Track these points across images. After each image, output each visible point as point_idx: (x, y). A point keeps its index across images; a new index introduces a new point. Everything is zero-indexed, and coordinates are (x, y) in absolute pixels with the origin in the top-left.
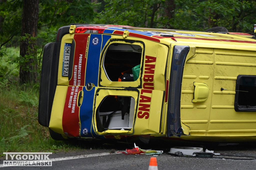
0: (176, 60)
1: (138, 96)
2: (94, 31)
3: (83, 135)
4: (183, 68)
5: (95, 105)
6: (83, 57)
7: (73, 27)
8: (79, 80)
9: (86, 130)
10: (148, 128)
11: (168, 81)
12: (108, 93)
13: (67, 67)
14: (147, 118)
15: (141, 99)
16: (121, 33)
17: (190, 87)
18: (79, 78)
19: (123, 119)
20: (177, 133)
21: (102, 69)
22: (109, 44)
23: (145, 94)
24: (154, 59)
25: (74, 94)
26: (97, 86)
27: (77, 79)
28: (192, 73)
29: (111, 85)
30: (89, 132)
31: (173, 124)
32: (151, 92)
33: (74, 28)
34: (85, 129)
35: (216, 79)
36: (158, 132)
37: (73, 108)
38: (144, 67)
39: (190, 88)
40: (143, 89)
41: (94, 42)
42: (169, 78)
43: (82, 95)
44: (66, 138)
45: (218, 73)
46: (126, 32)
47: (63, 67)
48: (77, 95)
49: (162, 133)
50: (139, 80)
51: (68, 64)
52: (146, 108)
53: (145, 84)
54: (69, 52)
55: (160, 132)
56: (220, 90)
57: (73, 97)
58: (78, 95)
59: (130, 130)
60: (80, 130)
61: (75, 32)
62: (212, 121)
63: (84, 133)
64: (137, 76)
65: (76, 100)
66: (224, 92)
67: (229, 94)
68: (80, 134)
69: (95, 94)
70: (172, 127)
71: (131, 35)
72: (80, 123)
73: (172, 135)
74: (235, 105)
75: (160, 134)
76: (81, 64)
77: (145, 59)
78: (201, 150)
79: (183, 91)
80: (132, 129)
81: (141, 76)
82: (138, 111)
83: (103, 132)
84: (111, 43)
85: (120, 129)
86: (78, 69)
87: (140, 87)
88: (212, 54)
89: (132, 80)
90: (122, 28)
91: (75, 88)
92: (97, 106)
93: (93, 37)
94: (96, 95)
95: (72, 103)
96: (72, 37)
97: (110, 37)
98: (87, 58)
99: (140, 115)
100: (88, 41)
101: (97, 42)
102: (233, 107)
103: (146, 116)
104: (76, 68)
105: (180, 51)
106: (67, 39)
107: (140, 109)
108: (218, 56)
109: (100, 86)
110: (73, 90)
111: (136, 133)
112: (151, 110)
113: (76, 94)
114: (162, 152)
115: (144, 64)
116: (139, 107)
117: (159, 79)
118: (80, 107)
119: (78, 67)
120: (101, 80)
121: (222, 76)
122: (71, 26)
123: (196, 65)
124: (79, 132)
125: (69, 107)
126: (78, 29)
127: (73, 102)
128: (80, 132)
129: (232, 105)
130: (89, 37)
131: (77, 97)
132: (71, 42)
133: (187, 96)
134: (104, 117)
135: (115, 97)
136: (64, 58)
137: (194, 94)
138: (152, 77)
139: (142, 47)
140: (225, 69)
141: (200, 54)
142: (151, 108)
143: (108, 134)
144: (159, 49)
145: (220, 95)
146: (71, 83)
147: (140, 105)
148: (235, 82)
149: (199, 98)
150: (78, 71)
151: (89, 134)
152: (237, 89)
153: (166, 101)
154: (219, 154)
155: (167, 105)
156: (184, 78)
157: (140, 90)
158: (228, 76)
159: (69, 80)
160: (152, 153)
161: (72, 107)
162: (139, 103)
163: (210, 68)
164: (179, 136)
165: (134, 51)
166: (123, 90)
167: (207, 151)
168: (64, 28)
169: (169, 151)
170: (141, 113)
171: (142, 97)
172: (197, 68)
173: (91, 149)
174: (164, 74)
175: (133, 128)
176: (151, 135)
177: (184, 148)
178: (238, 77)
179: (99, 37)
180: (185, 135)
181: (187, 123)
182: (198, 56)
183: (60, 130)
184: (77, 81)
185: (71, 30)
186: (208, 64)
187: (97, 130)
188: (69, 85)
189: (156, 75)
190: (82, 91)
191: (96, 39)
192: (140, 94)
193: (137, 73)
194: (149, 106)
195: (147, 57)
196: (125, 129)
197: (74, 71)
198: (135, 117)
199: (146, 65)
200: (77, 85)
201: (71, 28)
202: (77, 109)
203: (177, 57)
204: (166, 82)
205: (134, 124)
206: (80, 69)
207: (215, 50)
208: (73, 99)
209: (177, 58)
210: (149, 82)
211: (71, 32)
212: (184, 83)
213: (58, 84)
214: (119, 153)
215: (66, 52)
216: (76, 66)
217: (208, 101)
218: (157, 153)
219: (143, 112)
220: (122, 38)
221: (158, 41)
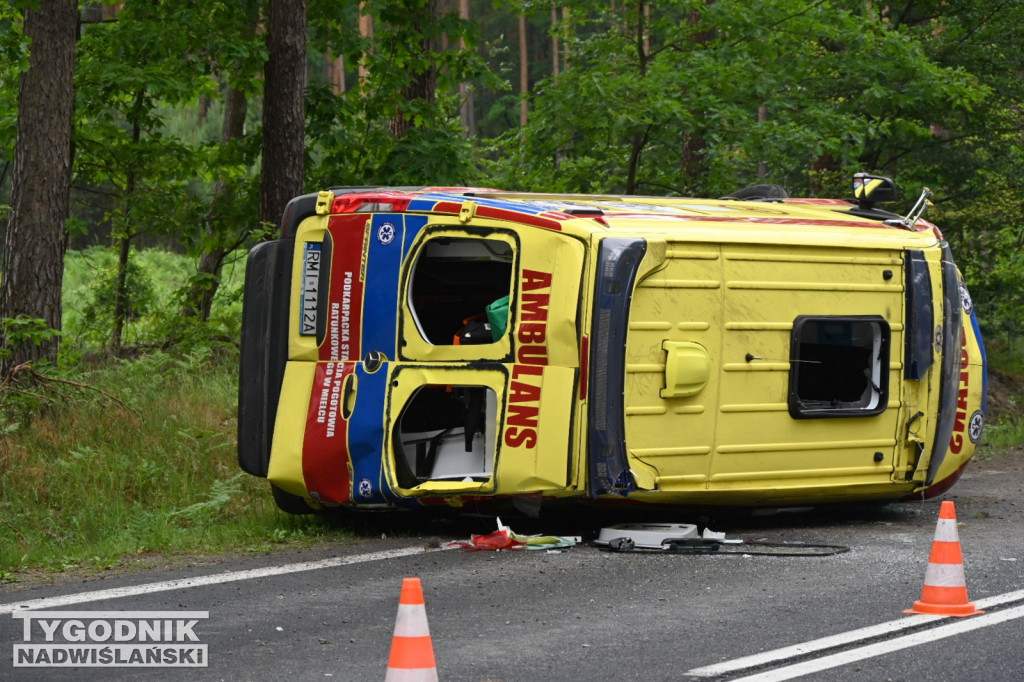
0: (608, 280)
1: (506, 383)
2: (384, 207)
3: (359, 499)
4: (629, 300)
5: (388, 413)
6: (355, 278)
7: (326, 196)
8: (345, 343)
9: (366, 485)
10: (533, 475)
11: (585, 340)
12: (424, 378)
13: (313, 309)
14: (531, 445)
15: (514, 392)
16: (454, 209)
17: (654, 353)
18: (345, 339)
19: (469, 448)
20: (617, 486)
21: (406, 310)
22: (424, 241)
23: (523, 379)
24: (546, 280)
25: (333, 385)
26: (393, 359)
27: (341, 343)
28: (658, 313)
29: (431, 354)
30: (375, 491)
31: (603, 460)
32: (539, 372)
33: (327, 200)
34: (365, 482)
35: (732, 330)
36: (563, 483)
37: (332, 423)
38: (520, 302)
39: (652, 357)
40: (518, 363)
41: (381, 237)
42: (588, 331)
43: (355, 387)
44: (316, 507)
45: (735, 313)
46: (468, 204)
47: (302, 309)
48: (341, 387)
49: (575, 487)
50: (506, 338)
51: (314, 300)
52: (526, 416)
53: (523, 350)
54: (317, 266)
55: (569, 482)
56: (744, 359)
57: (330, 393)
58: (344, 388)
59: (485, 480)
60: (352, 483)
61: (333, 210)
62: (721, 447)
63: (361, 492)
64: (502, 328)
65: (339, 399)
66: (754, 364)
67: (771, 370)
68: (351, 495)
69: (388, 381)
70: (601, 468)
71: (482, 212)
72: (350, 463)
73: (604, 491)
74: (789, 402)
75: (569, 489)
76: (348, 301)
77: (522, 280)
78: (688, 531)
79: (629, 366)
80: (492, 479)
81: (513, 328)
82: (506, 427)
83: (414, 489)
84: (428, 237)
85: (460, 479)
86: (341, 315)
87: (510, 358)
88: (716, 259)
89: (489, 339)
90: (461, 195)
91: (335, 369)
92: (395, 415)
93: (379, 221)
94: (390, 386)
95: (328, 410)
96: (324, 223)
97: (425, 220)
98: (364, 282)
99: (513, 437)
100: (367, 236)
101: (390, 237)
102: (784, 405)
103: (529, 439)
104: (337, 312)
105: (617, 253)
106: (311, 229)
107: (511, 421)
108: (733, 263)
109: (402, 358)
110: (329, 372)
111: (502, 490)
112: (541, 424)
113: (338, 383)
114: (579, 539)
115: (521, 292)
116: (508, 414)
117: (560, 335)
118: (348, 420)
119: (340, 309)
120: (403, 343)
121: (747, 320)
122: (321, 192)
123: (667, 291)
124: (349, 491)
125: (321, 420)
126: (339, 203)
127: (329, 405)
128: (351, 489)
129: (781, 401)
130: (369, 222)
131: (340, 393)
132: (320, 239)
133: (644, 380)
134: (421, 445)
135: (448, 390)
136: (304, 282)
137: (664, 372)
138: (542, 328)
139: (513, 245)
140: (757, 301)
141: (681, 261)
142: (540, 418)
143: (427, 492)
144: (559, 250)
145: (744, 374)
146: (324, 353)
147: (512, 409)
148: (787, 337)
149: (679, 386)
150: (340, 319)
151: (376, 496)
152: (792, 356)
153: (583, 397)
154: (741, 541)
155: (585, 407)
156: (633, 330)
157: (510, 367)
158: (765, 320)
159: (318, 344)
160: (545, 546)
161: (326, 422)
162: (508, 404)
163: (710, 299)
164: (624, 493)
165: (493, 258)
166: (463, 368)
167: (708, 534)
168: (301, 200)
169: (597, 536)
170: (512, 431)
171: (516, 386)
172: (673, 301)
173: (383, 536)
174: (573, 319)
175: (492, 474)
176: (545, 494)
177: (645, 528)
178: (796, 322)
179: (396, 222)
180: (641, 489)
181: (648, 456)
182: (672, 266)
183: (300, 484)
184: (340, 346)
185: (321, 204)
186: (706, 288)
187: (396, 485)
188: (321, 359)
189: (551, 324)
190: (354, 374)
191: (387, 226)
192: (511, 379)
193: (499, 319)
194: (535, 411)
195: (527, 273)
196: (476, 479)
197: (330, 320)
198: (499, 444)
199: (525, 297)
200: (340, 358)
201: (320, 200)
202: (339, 423)
203: (610, 272)
204: (582, 344)
205: (496, 465)
206: (347, 313)
207: (723, 249)
208: (329, 399)
209: (611, 275)
210: (533, 344)
211: (320, 210)
212: (633, 342)
213: (291, 356)
214: (453, 547)
215: (308, 266)
216: (336, 305)
217: (710, 392)
218: (559, 545)
219: (520, 429)
220: (458, 223)
221: (556, 227)
